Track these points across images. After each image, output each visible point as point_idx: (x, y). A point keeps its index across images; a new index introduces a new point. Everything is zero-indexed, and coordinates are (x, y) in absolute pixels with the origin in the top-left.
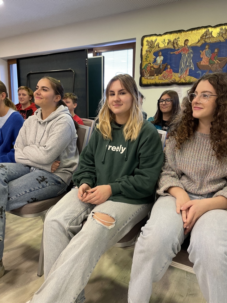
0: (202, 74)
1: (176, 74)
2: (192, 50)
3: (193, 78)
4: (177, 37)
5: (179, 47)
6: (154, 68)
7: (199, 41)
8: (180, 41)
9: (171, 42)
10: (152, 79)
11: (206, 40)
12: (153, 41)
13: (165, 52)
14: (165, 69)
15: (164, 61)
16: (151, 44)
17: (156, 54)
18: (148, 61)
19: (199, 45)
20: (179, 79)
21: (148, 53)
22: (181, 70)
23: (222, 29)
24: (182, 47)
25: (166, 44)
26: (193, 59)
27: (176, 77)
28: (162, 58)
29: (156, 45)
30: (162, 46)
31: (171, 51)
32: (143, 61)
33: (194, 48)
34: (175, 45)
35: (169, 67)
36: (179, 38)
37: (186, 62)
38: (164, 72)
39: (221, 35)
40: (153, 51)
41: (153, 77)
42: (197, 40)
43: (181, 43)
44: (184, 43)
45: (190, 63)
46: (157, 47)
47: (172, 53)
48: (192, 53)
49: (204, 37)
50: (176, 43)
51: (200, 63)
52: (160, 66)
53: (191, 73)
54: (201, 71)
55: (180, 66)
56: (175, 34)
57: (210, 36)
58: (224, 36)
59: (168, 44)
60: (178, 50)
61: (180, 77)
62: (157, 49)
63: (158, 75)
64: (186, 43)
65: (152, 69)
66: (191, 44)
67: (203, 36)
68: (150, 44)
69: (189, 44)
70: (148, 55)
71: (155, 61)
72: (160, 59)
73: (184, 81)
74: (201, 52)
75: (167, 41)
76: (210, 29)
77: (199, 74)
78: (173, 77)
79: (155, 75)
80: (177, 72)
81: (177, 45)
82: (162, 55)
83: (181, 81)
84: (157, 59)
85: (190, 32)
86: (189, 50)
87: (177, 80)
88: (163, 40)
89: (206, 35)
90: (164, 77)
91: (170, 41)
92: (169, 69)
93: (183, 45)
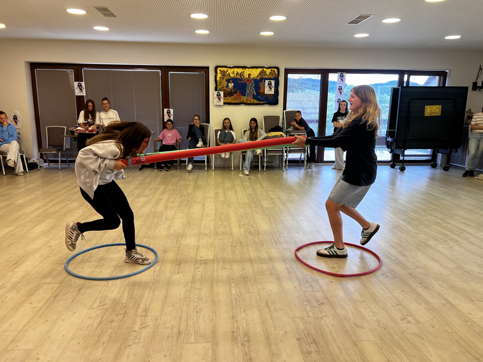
0: (261, 98)
1: (244, 97)
2: (254, 81)
3: (255, 100)
5: (245, 78)
6: (227, 91)
7: (258, 76)
8: (245, 74)
9: (239, 73)
10: (226, 99)
11: (263, 76)
12: (225, 71)
13: (234, 80)
14: (236, 92)
15: (234, 87)
16: (224, 73)
17: (228, 81)
18: (222, 85)
19: (258, 78)
20: (246, 100)
21: (222, 79)
22: (247, 94)
23: (272, 70)
24: (247, 78)
25: (235, 75)
26: (255, 87)
27: (244, 99)
28: (233, 84)
29: (228, 75)
30: (232, 75)
31: (239, 81)
32: (218, 85)
33: (255, 80)
34: (242, 76)
35: (238, 91)
36: (244, 72)
37: (251, 89)
38: (235, 94)
39: (271, 74)
40: (225, 78)
41: (226, 98)
42: (257, 76)
43: (246, 76)
44: (248, 76)
45: (253, 90)
46: (228, 76)
47: (240, 82)
48: (254, 84)
49: (261, 74)
50: (243, 75)
51: (260, 91)
52: (231, 90)
53: (254, 97)
54: (261, 96)
55: (246, 91)
56: (242, 69)
57: (265, 74)
58: (273, 75)
59: (237, 75)
60: (244, 80)
61: (247, 99)
62: (228, 77)
63: (230, 97)
64: (249, 76)
65: (225, 91)
66: (253, 77)
67: (260, 72)
68: (222, 73)
69: (252, 77)
70: (221, 81)
71: (227, 86)
72: (231, 85)
73: (250, 102)
74: (260, 83)
75: (236, 73)
76: (264, 69)
77: (259, 98)
78: (242, 99)
79: (228, 96)
80: (245, 95)
81: (243, 76)
82: (232, 82)
83: (248, 102)
84: (229, 85)
85: (252, 69)
86: (251, 81)
87: (245, 101)
88: (233, 72)
89: (262, 73)
90: (235, 99)
91: (237, 74)
92: (238, 93)
93: (248, 77)
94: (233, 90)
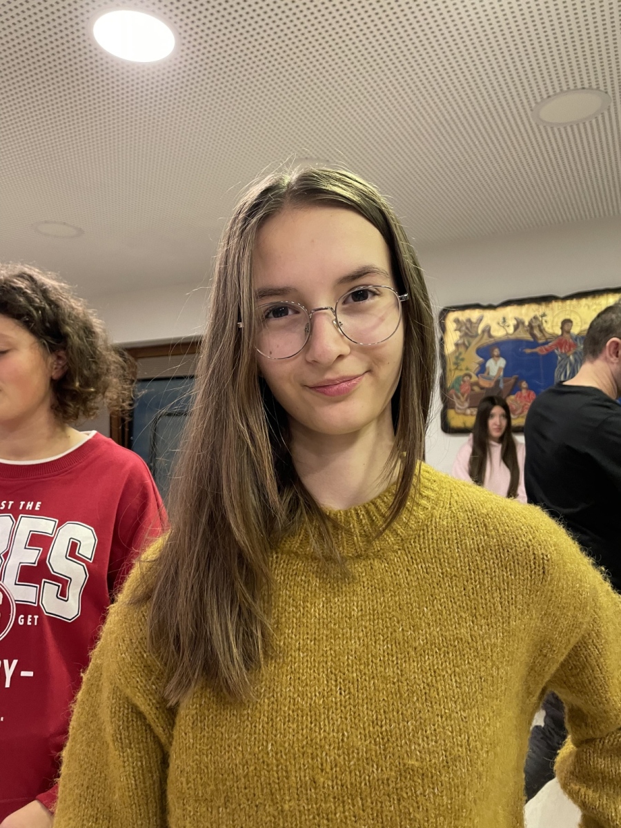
4: (538, 314)
5: (548, 336)
6: (482, 388)
8: (549, 323)
9: (523, 323)
13: (508, 348)
14: (514, 389)
15: (507, 371)
17: (485, 353)
24: (555, 336)
28: (502, 362)
30: (499, 333)
31: (527, 348)
34: (536, 332)
36: (544, 315)
38: (513, 397)
43: (553, 328)
44: (562, 328)
46: (486, 335)
47: (528, 351)
50: (539, 326)
52: (498, 382)
56: (534, 307)
59: (516, 328)
60: (547, 343)
62: (486, 341)
64: (566, 327)
65: (476, 389)
66: (580, 331)
69: (575, 330)
70: (460, 354)
71: (482, 369)
72: (496, 366)
75: (512, 323)
81: (541, 331)
82: (502, 355)
84: (487, 365)
85: (574, 302)
86: (576, 345)
88: (501, 320)
90: (513, 411)
91: (519, 324)
92: (524, 392)
93: (559, 332)
94: (504, 382)
